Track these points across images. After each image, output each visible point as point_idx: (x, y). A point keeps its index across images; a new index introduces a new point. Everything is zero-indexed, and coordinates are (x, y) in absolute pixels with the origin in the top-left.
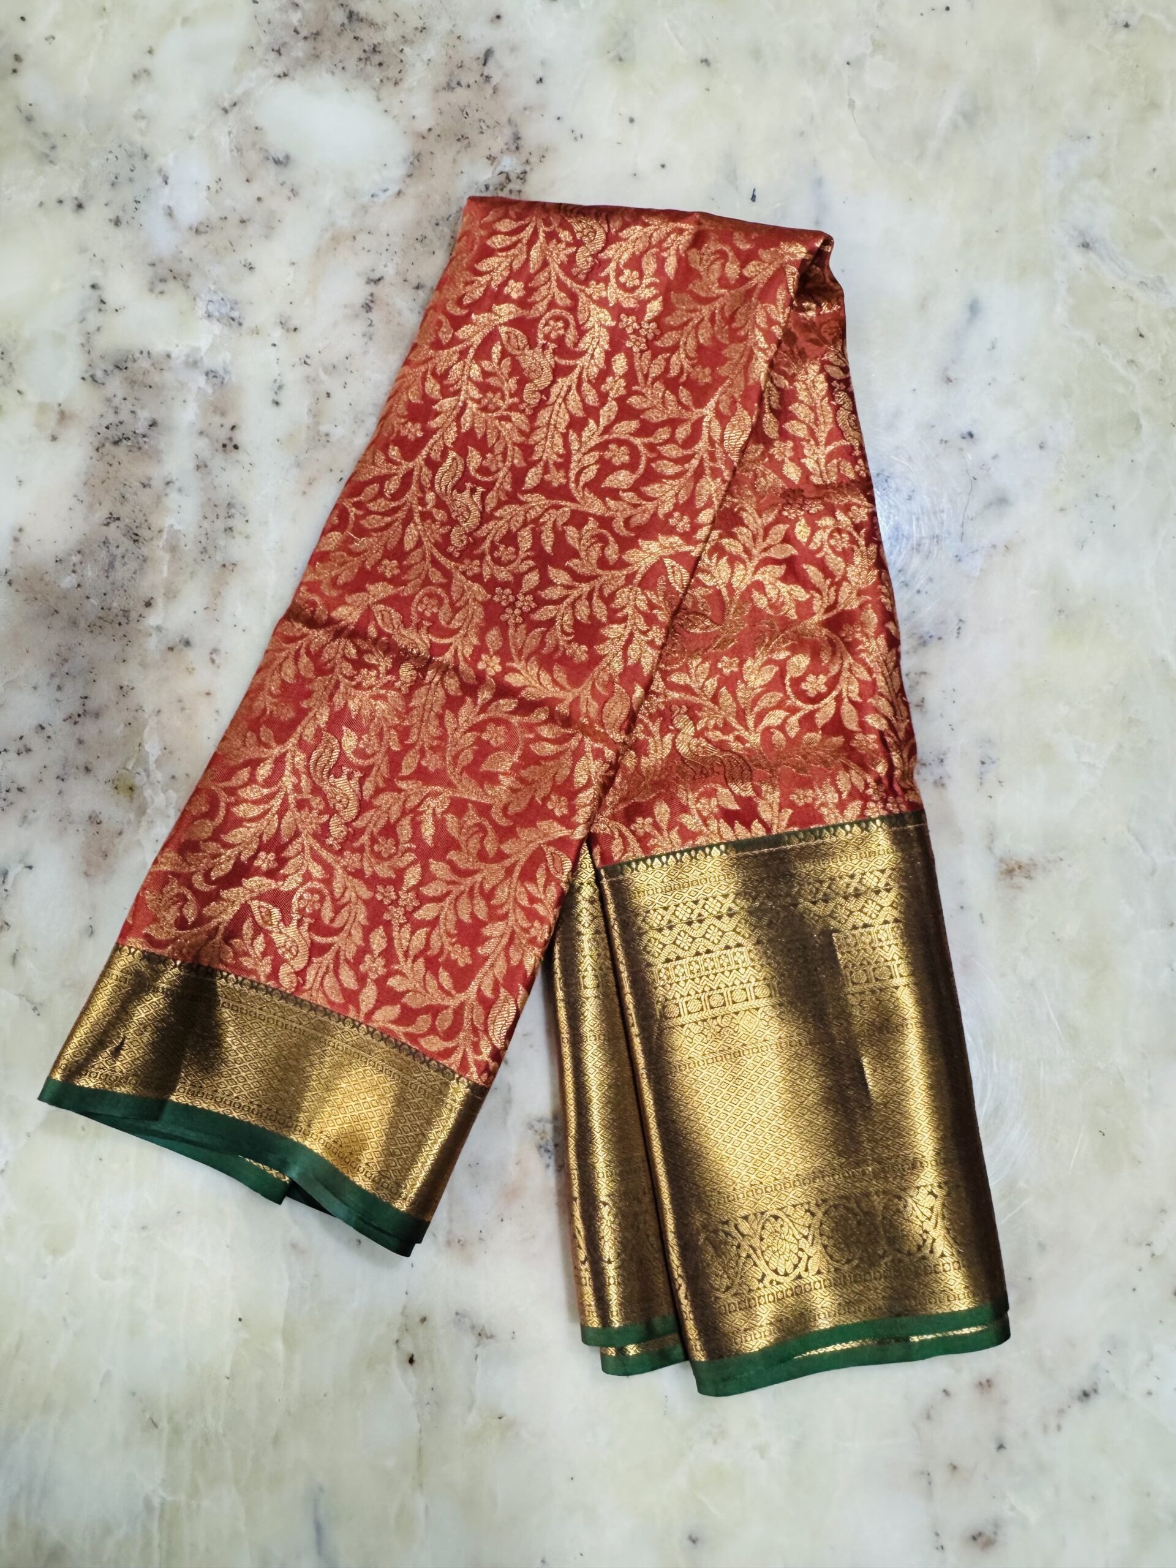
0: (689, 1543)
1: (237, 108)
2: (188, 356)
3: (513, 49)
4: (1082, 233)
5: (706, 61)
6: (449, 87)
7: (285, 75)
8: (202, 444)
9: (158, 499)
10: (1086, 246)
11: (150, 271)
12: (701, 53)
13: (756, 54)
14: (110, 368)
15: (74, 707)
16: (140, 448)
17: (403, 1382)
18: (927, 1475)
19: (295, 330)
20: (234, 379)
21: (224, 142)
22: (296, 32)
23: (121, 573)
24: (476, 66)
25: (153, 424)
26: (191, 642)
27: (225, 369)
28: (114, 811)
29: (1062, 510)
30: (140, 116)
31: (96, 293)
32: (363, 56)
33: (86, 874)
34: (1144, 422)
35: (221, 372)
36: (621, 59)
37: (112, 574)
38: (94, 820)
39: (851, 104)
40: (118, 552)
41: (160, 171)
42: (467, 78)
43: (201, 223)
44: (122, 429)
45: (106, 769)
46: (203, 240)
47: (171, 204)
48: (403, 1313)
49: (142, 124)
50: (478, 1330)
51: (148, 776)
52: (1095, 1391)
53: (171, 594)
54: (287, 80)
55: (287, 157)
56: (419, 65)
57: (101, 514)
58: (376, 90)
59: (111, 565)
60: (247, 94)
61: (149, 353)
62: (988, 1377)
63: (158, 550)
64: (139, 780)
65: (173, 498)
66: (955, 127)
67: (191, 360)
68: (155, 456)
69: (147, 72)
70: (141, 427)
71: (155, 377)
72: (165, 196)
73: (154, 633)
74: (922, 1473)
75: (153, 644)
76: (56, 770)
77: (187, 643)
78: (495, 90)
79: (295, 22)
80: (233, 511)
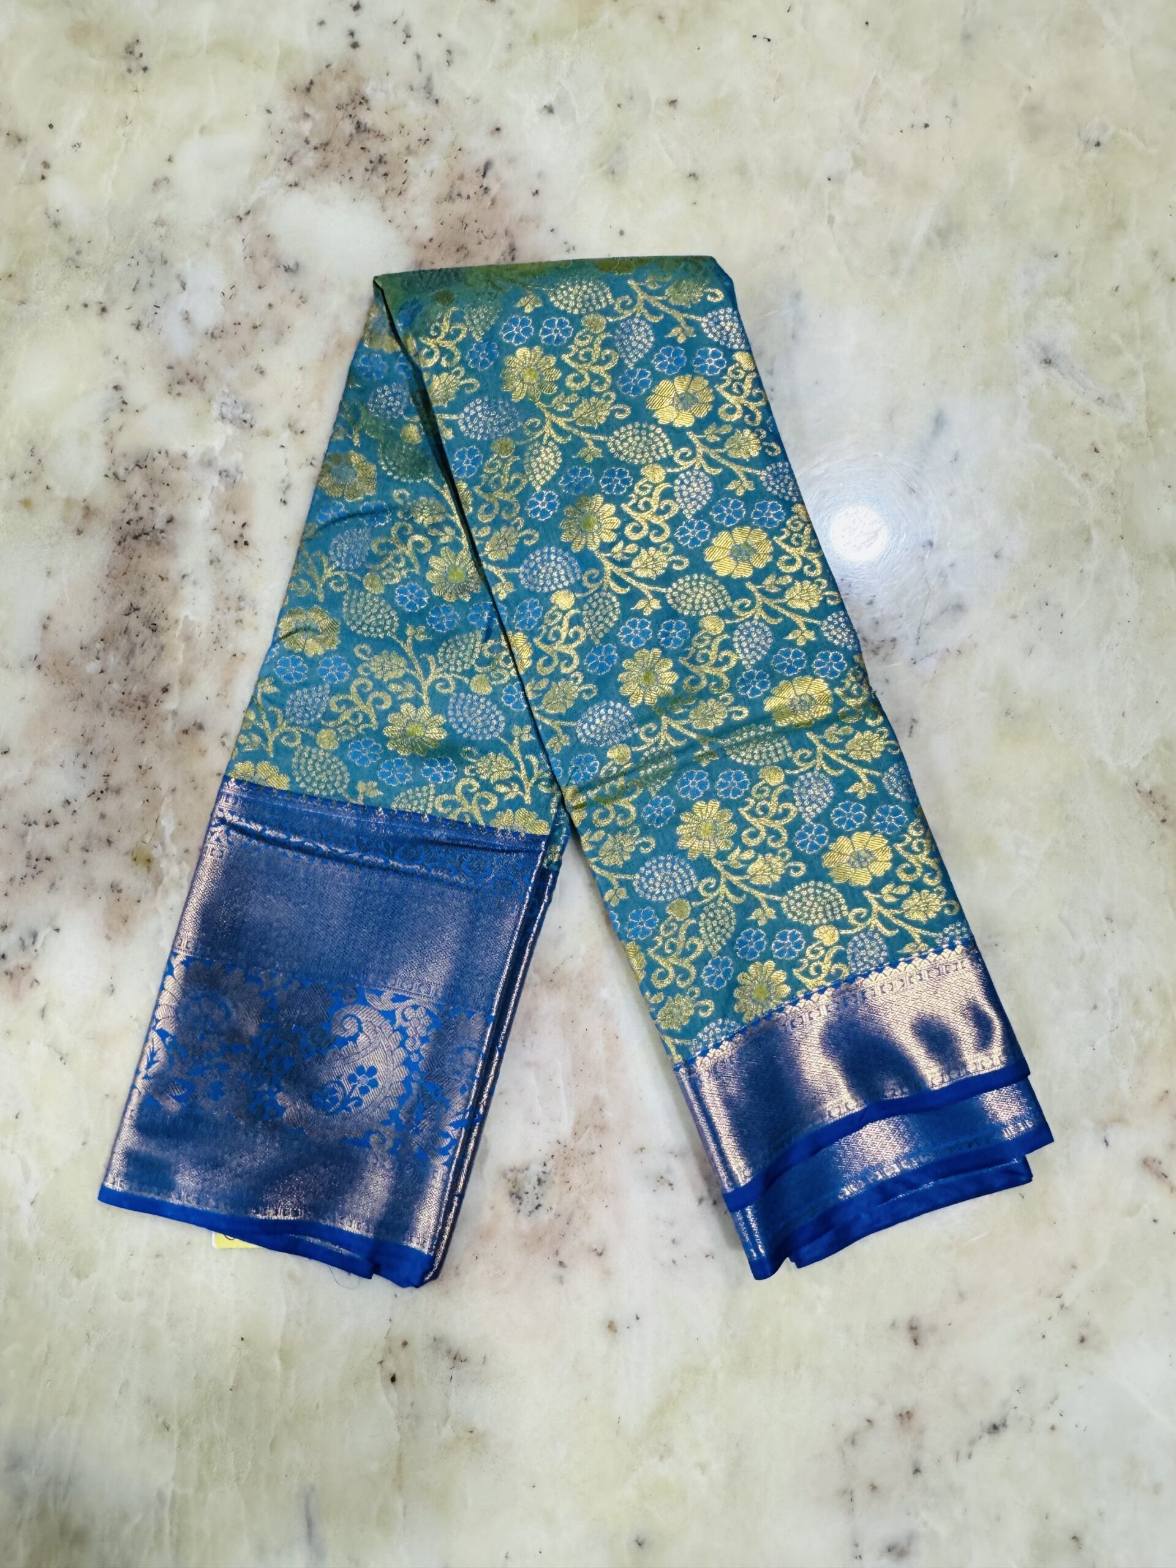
0: (636, 1545)
1: (250, 217)
2: (204, 454)
3: (511, 161)
4: (1044, 349)
5: (693, 175)
6: (450, 198)
7: (296, 185)
8: (215, 539)
9: (175, 591)
10: (1048, 362)
11: (168, 374)
12: (689, 167)
13: (742, 169)
14: (132, 466)
15: (99, 785)
16: (158, 543)
17: (384, 1398)
18: (848, 1495)
19: (302, 432)
20: (245, 478)
21: (238, 249)
22: (307, 142)
23: (141, 660)
24: (477, 179)
25: (170, 521)
26: (205, 726)
27: (237, 469)
28: (132, 880)
29: (1014, 617)
30: (159, 223)
31: (116, 395)
32: (370, 167)
33: (108, 938)
34: (1095, 534)
35: (232, 471)
36: (613, 173)
37: (132, 662)
38: (115, 888)
39: (831, 220)
40: (139, 640)
41: (178, 276)
42: (468, 189)
43: (216, 328)
44: (141, 525)
45: (126, 842)
46: (218, 344)
47: (188, 309)
48: (387, 1337)
49: (162, 231)
50: (453, 1354)
51: (164, 850)
52: (1004, 1425)
53: (186, 681)
54: (295, 190)
55: (297, 265)
56: (422, 174)
57: (122, 605)
58: (381, 199)
59: (132, 652)
60: (261, 201)
61: (167, 453)
62: (909, 1409)
63: (173, 638)
64: (156, 853)
65: (188, 591)
66: (929, 243)
67: (206, 460)
68: (172, 550)
69: (166, 179)
70: (160, 524)
71: (172, 476)
72: (183, 302)
73: (170, 717)
74: (845, 1492)
75: (169, 728)
76: (81, 841)
77: (200, 727)
78: (493, 202)
79: (307, 134)
80: (242, 604)
